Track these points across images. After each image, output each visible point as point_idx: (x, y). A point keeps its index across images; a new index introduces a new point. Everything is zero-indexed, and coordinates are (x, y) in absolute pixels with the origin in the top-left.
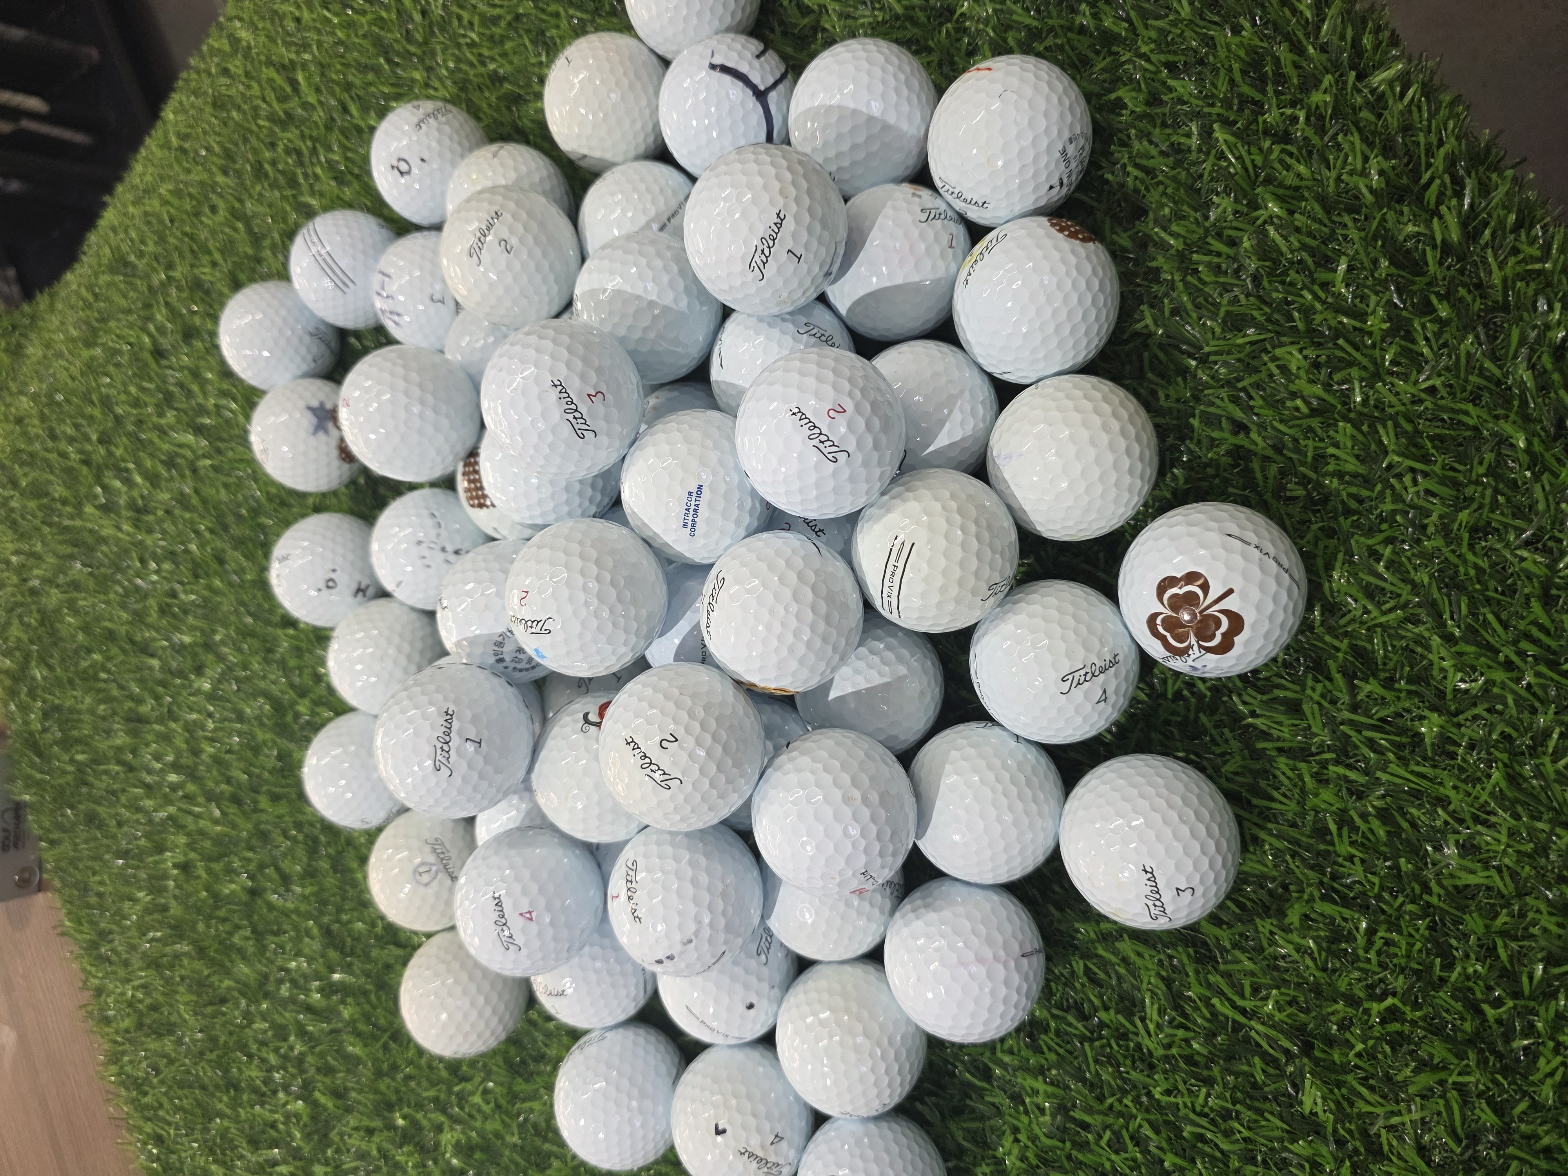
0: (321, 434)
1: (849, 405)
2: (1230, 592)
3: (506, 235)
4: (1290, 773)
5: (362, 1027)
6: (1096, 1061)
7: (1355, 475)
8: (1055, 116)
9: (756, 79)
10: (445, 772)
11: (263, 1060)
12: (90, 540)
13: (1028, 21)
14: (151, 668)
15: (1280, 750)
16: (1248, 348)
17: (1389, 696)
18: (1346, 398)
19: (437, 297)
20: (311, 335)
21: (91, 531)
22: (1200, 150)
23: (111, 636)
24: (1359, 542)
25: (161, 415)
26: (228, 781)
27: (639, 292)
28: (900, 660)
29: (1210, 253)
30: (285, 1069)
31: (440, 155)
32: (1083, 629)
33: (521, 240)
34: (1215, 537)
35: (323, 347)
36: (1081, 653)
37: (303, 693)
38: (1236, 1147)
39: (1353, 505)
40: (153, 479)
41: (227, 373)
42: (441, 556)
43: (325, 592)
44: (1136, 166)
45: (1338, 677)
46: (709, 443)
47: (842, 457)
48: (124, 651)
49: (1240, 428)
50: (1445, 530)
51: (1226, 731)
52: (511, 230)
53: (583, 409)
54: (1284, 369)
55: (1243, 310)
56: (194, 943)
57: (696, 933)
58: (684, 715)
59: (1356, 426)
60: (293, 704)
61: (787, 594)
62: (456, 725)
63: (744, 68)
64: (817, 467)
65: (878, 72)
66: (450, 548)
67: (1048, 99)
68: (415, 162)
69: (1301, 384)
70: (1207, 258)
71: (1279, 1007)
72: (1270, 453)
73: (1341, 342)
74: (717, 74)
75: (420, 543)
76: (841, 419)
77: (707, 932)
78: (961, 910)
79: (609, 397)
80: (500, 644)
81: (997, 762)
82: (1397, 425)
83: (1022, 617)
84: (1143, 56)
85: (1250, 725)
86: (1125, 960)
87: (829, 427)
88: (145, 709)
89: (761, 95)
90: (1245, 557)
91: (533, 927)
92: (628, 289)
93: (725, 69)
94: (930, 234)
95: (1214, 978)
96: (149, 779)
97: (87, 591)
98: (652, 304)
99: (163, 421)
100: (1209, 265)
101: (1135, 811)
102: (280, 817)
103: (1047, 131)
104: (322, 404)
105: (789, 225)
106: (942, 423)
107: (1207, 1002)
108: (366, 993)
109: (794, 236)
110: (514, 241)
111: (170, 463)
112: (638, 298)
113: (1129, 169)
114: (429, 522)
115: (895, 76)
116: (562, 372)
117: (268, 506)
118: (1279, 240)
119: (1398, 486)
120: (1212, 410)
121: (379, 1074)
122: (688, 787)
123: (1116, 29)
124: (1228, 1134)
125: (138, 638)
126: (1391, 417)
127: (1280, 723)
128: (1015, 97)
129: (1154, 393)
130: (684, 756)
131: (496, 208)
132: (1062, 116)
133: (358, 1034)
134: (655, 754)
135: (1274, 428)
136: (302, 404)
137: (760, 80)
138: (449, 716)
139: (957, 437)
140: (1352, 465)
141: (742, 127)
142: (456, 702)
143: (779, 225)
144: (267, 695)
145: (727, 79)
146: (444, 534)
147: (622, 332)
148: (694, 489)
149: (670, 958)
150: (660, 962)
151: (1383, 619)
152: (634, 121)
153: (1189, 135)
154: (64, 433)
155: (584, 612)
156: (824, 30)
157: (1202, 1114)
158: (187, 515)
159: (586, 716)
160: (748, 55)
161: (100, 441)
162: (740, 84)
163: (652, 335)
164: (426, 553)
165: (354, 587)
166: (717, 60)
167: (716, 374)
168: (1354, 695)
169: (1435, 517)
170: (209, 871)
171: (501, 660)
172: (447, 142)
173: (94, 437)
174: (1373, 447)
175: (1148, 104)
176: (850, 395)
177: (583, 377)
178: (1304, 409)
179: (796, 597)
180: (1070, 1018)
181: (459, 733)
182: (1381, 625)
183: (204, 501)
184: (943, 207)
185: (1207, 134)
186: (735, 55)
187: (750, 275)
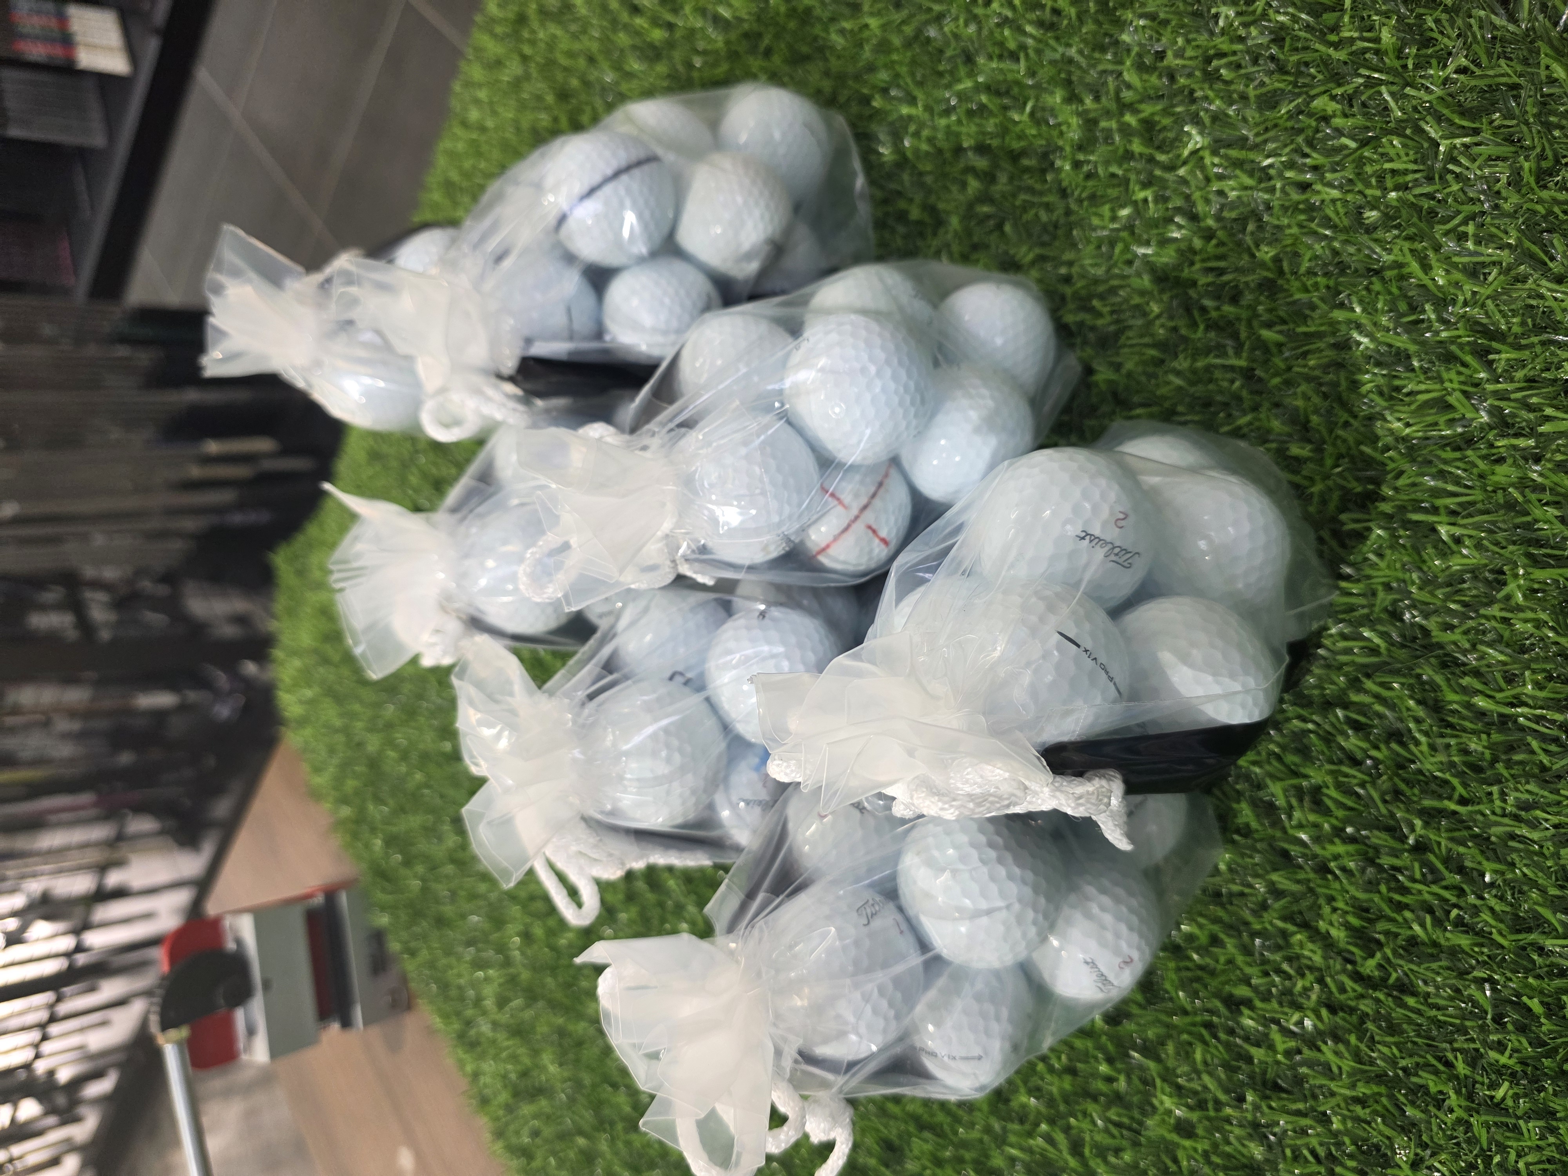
6: (1385, 802)
17: (1526, 354)
38: (1548, 834)
55: (1270, 88)
59: (1401, 135)
71: (1538, 685)
86: (1377, 697)
95: (1466, 681)
100: (1228, 65)
107: (1469, 706)
124: (1534, 825)
157: (1504, 815)
174: (1426, 145)
180: (1345, 769)
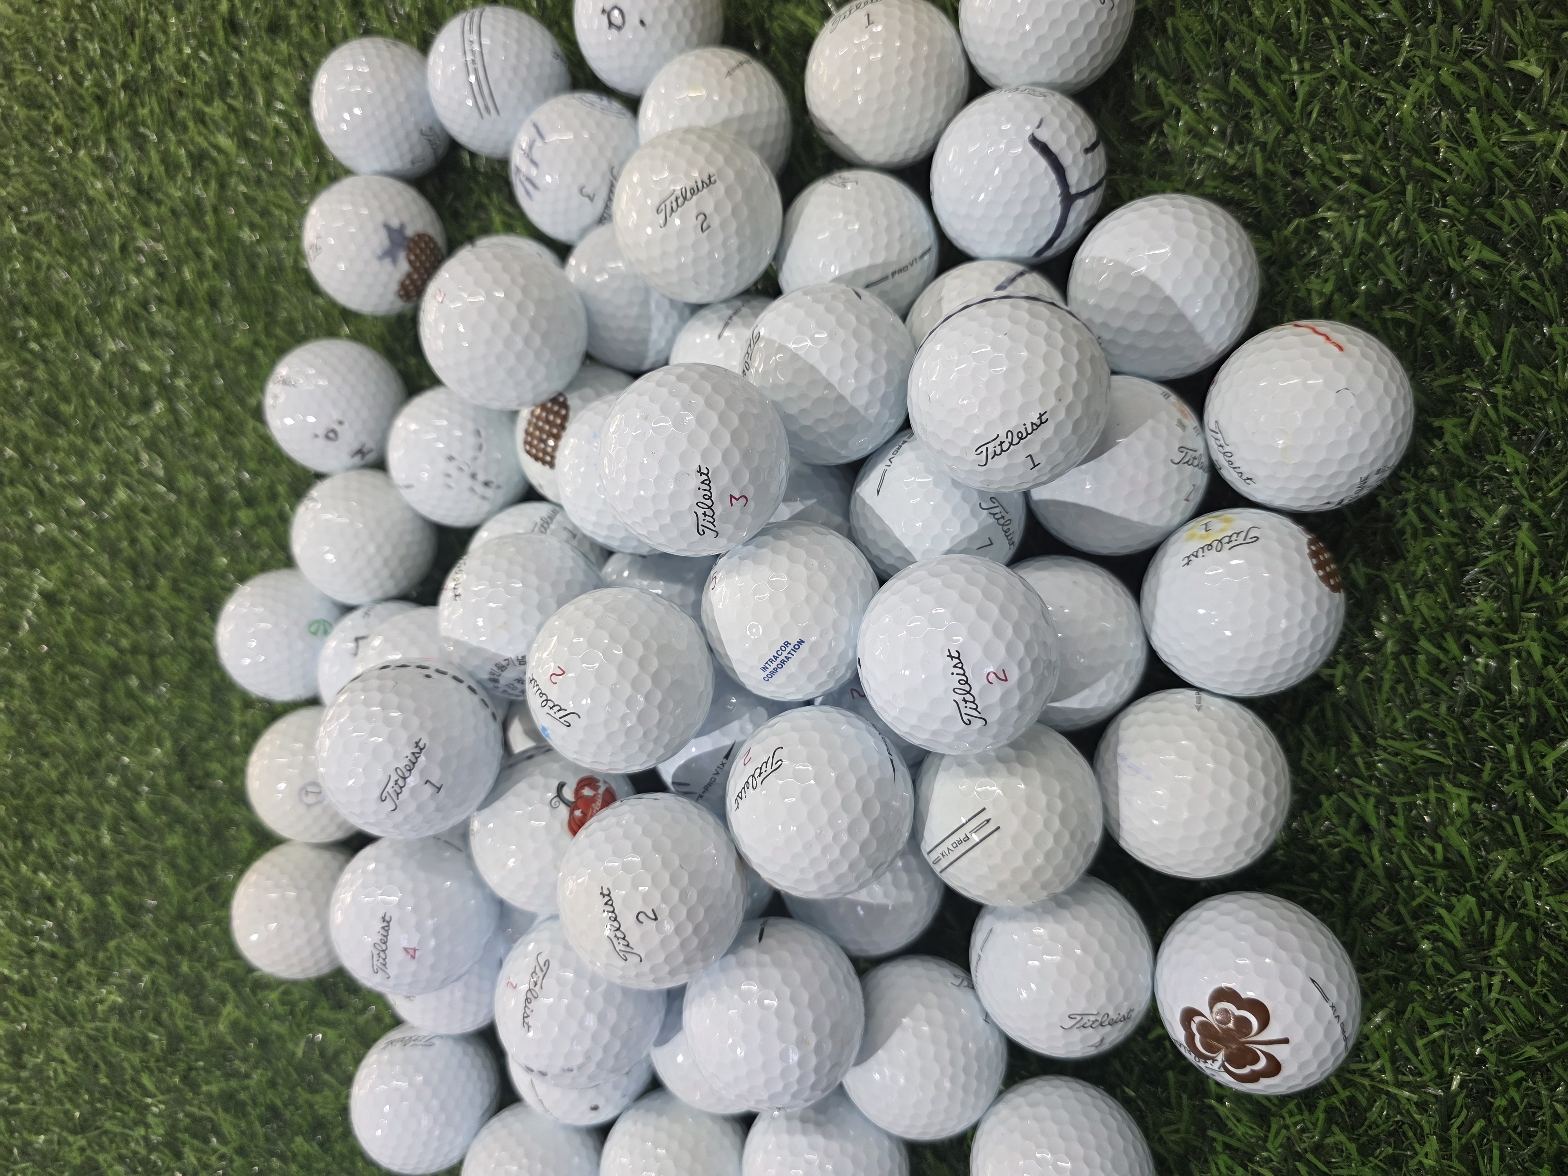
0: (387, 262)
1: (1014, 675)
2: (1286, 1041)
3: (709, 209)
4: (1223, 1169)
5: (181, 862)
7: (1449, 945)
8: (1381, 441)
9: (1073, 177)
10: (389, 805)
11: (63, 833)
12: (72, 192)
13: (1392, 277)
14: (90, 370)
15: (1227, 1146)
16: (1421, 764)
18: (1484, 867)
19: (588, 190)
20: (422, 133)
21: (76, 178)
22: (1491, 535)
23: (58, 311)
24: (1416, 1009)
25: (208, 102)
26: (133, 541)
27: (834, 380)
28: (913, 886)
29: (1440, 647)
30: (85, 854)
31: (665, 27)
32: (1116, 975)
33: (723, 225)
34: (1299, 976)
35: (429, 151)
36: (1102, 999)
37: (250, 501)
39: (1431, 971)
40: (171, 166)
41: (304, 100)
42: (467, 482)
43: (321, 442)
44: (1418, 510)
45: (1321, 1116)
46: (833, 598)
47: (978, 724)
48: (67, 333)
49: (1365, 829)
50: (1504, 1049)
51: (1185, 1096)
52: (717, 208)
53: (718, 509)
54: (1443, 805)
56: (33, 679)
57: (580, 1068)
58: (676, 894)
60: (235, 507)
61: (844, 821)
62: (422, 758)
63: (1066, 160)
64: (946, 720)
65: (1216, 268)
66: (481, 477)
67: (1384, 422)
68: (633, 20)
69: (1451, 833)
70: (1434, 651)
72: (1380, 873)
73: (1516, 818)
74: (1034, 152)
75: (451, 458)
76: (998, 689)
77: (592, 1068)
78: (850, 1148)
79: (752, 504)
80: (502, 668)
81: (959, 1042)
82: (1521, 929)
83: (1061, 931)
84: (1493, 398)
85: (1211, 1107)
87: (981, 692)
88: (67, 409)
89: (1068, 199)
90: (1318, 1015)
91: (412, 966)
92: (823, 370)
93: (1044, 149)
94: (1175, 480)
96: (45, 486)
97: (48, 243)
98: (840, 398)
99: (207, 110)
101: (1068, 1154)
102: (175, 609)
103: (1363, 455)
104: (402, 227)
105: (1047, 431)
106: (1083, 686)
108: (197, 831)
109: (1045, 444)
110: (715, 221)
111: (198, 159)
112: (829, 386)
113: (1410, 511)
114: (472, 440)
115: (1231, 282)
116: (716, 461)
117: (290, 275)
118: (1515, 675)
119: (1484, 983)
120: (1350, 801)
121: (182, 916)
122: (646, 967)
123: (1481, 350)
125: (88, 329)
126: (1520, 916)
127: (1239, 1120)
128: (1352, 401)
129: (1300, 745)
130: (657, 939)
131: (712, 170)
132: (1386, 446)
133: (173, 866)
134: (628, 921)
135: (1400, 857)
136: (380, 218)
137: (1077, 179)
138: (419, 748)
139: (1089, 705)
140: (1454, 936)
141: (1028, 223)
142: (432, 734)
143: (1035, 427)
144: (208, 476)
145: (1043, 163)
146: (482, 460)
147: (793, 410)
148: (793, 641)
149: (543, 1074)
150: (529, 1070)
151: (1393, 1090)
152: (906, 130)
153: (1491, 510)
154: (86, 50)
155: (616, 726)
156: (1162, 133)
158: (195, 233)
159: (561, 786)
160: (1078, 146)
161: (125, 86)
162: (1053, 176)
163: (822, 429)
164: (454, 472)
165: (356, 446)
166: (1044, 136)
167: (866, 489)
168: (1324, 1136)
169: (1500, 1029)
170: (77, 620)
171: (496, 681)
172: (679, 14)
173: (120, 79)
175: (1466, 447)
176: (1021, 664)
177: (735, 476)
178: (1440, 855)
179: (852, 829)
181: (422, 773)
182: (1388, 1093)
183: (220, 226)
184: (1201, 450)
185: (1510, 520)
186: (1064, 138)
187: (972, 456)
